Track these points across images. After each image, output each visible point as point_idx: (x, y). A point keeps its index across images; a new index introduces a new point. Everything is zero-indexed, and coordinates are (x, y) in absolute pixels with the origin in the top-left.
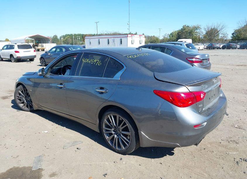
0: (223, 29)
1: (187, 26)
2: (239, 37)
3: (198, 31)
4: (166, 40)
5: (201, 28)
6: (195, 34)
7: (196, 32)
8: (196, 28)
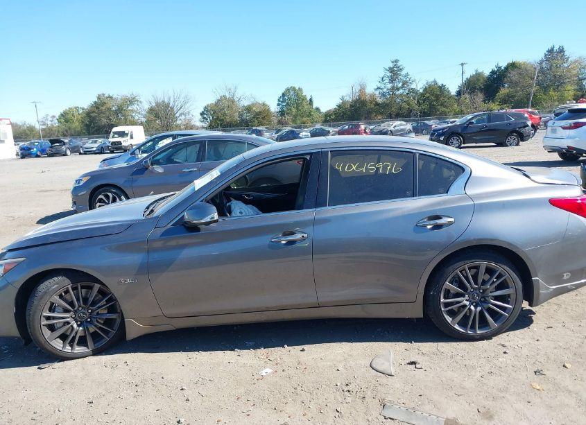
0: (188, 105)
1: (107, 95)
2: (222, 120)
3: (135, 107)
4: (59, 131)
5: (140, 102)
6: (131, 116)
7: (132, 111)
8: (131, 101)
